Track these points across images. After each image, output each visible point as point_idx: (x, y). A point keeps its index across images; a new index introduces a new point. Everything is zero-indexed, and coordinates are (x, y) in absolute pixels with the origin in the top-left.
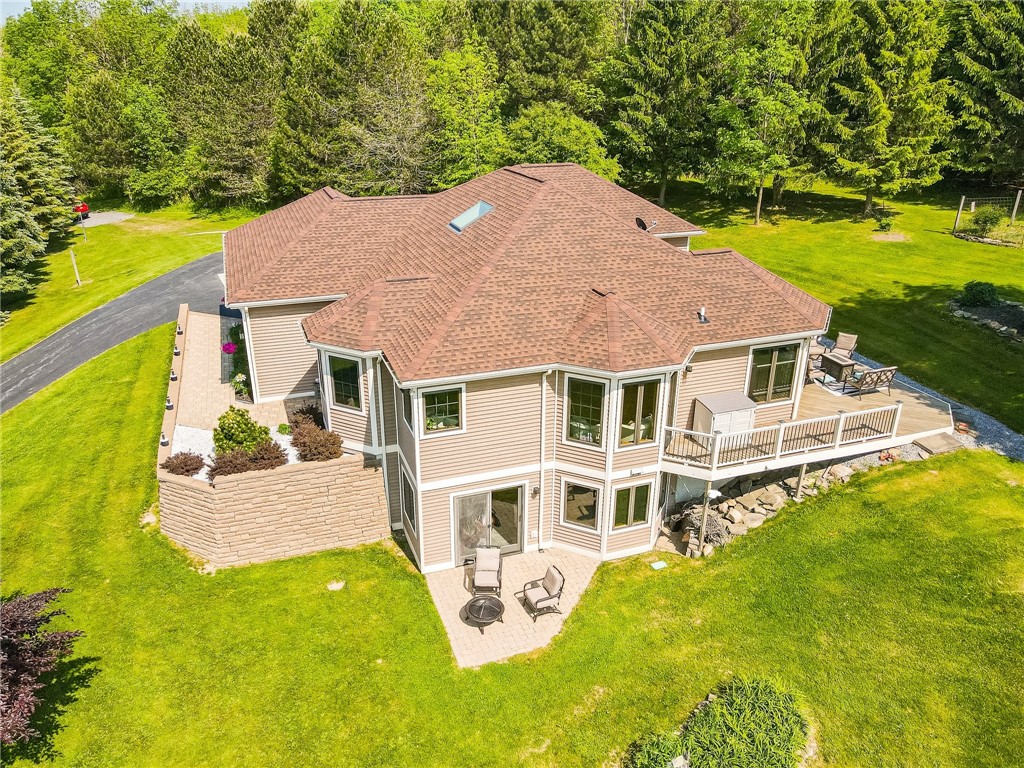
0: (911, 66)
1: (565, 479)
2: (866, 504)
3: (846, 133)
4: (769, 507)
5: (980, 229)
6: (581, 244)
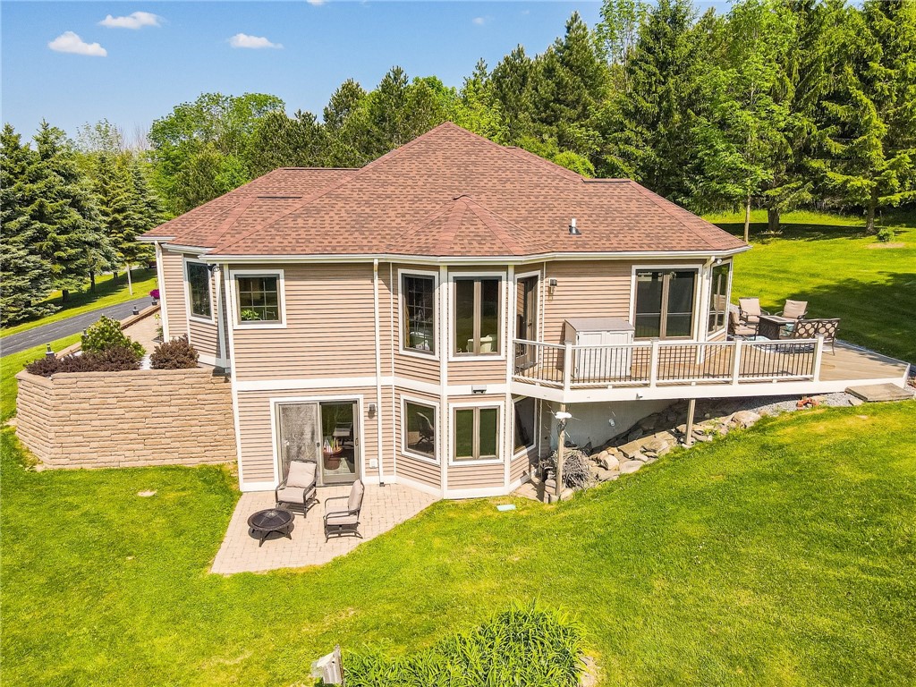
1: (404, 396)
2: (765, 447)
3: (837, 148)
4: (652, 454)
6: (459, 167)
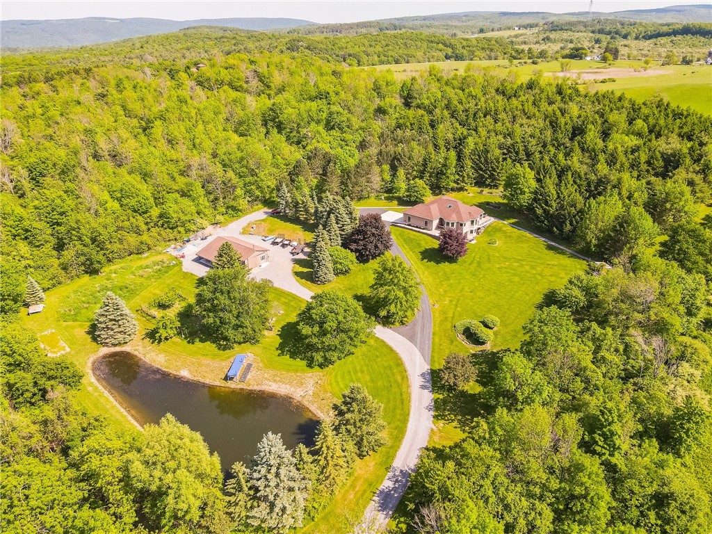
5: (482, 192)
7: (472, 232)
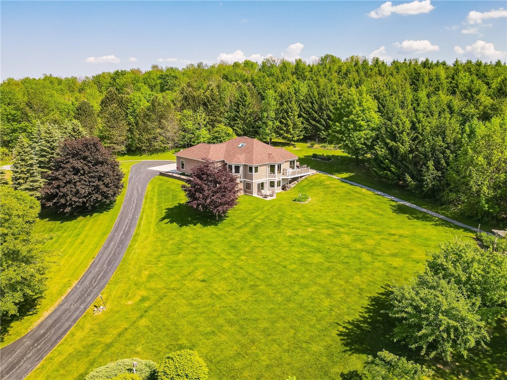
0: (294, 116)
1: (270, 180)
5: (312, 146)
7: (272, 184)
